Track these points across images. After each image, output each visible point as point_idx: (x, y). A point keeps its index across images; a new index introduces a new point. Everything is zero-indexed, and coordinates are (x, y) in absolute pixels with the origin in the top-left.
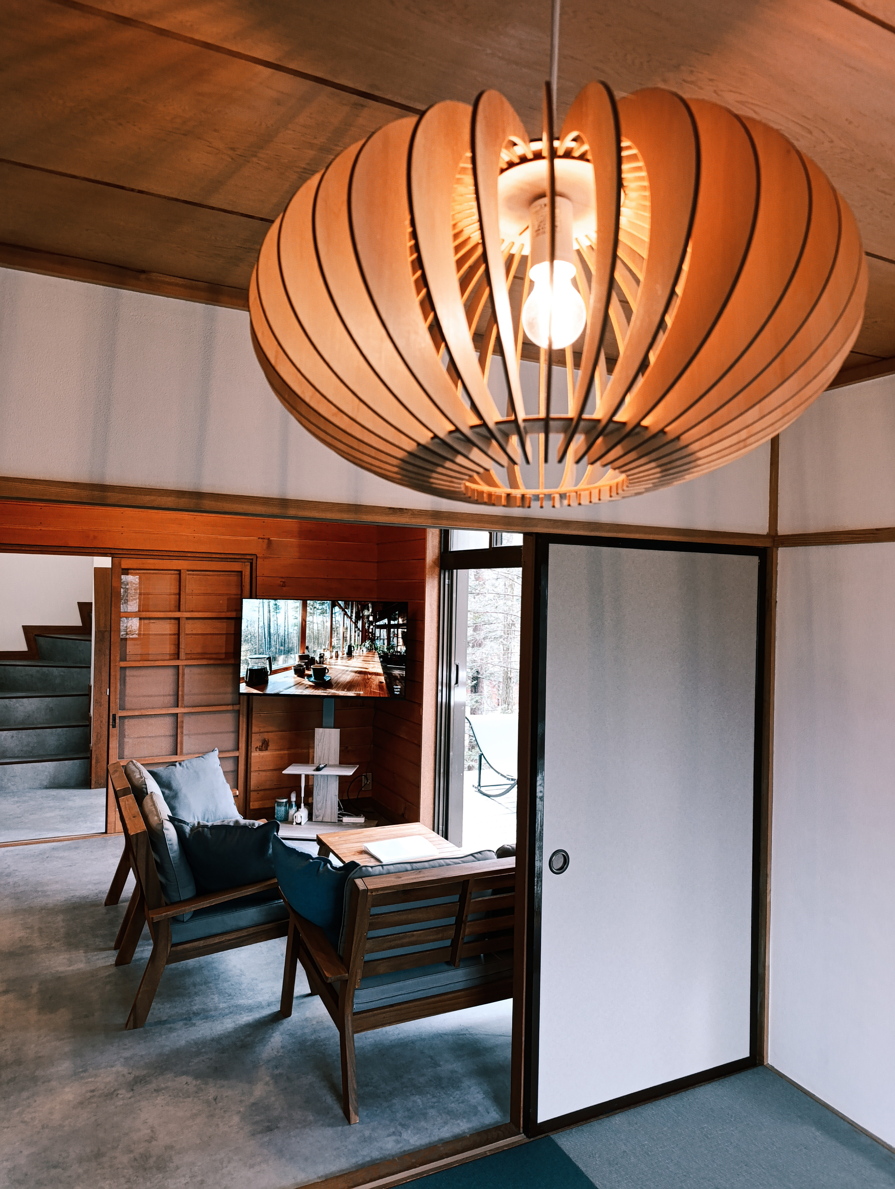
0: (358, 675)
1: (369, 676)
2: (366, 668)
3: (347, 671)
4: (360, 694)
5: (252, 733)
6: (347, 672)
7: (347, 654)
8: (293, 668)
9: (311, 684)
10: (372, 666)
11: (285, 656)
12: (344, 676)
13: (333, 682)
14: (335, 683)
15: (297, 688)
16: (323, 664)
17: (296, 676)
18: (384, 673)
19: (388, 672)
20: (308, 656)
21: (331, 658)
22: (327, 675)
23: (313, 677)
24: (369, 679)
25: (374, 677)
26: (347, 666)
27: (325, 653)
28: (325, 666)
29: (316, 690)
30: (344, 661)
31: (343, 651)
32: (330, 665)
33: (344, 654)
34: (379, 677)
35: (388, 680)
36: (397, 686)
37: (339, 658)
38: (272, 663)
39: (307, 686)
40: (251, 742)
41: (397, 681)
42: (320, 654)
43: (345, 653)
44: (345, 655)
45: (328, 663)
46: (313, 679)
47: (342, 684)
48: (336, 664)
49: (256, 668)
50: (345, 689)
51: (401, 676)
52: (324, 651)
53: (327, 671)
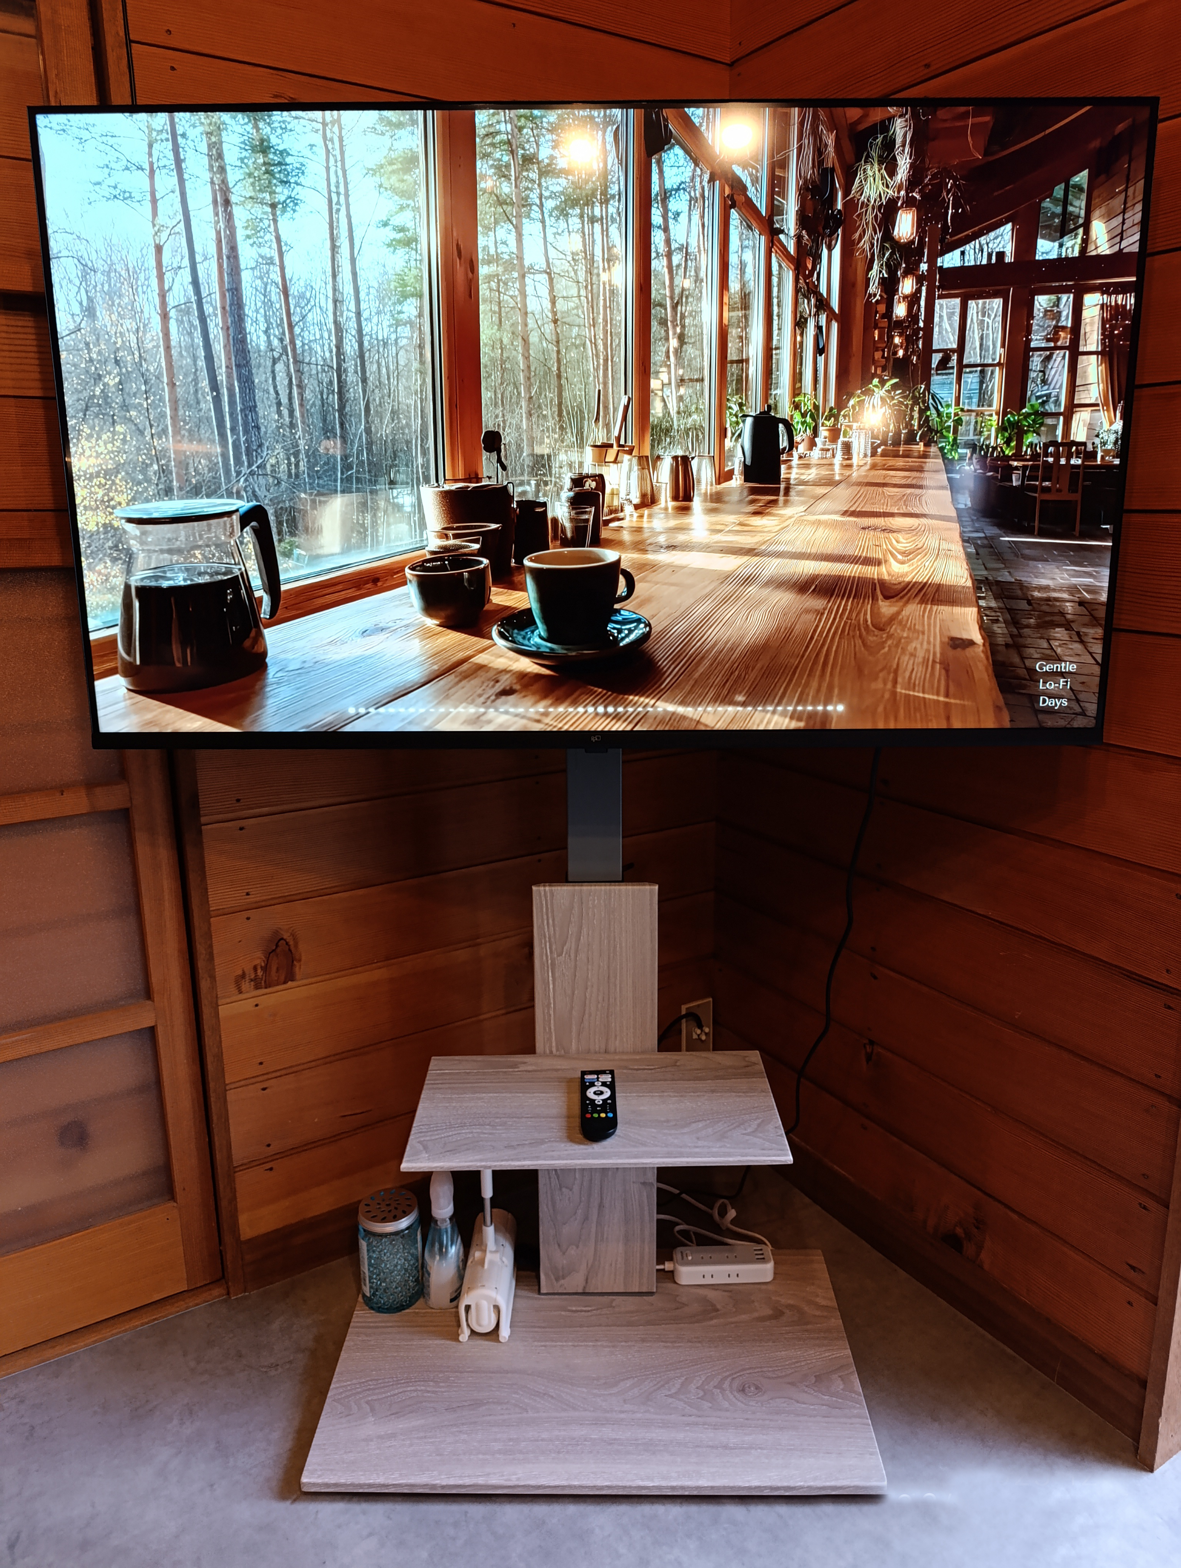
0: (818, 603)
1: (886, 608)
2: (868, 561)
3: (748, 580)
4: (826, 715)
5: (207, 916)
6: (752, 589)
7: (749, 473)
8: (408, 572)
9: (527, 665)
10: (903, 542)
11: (354, 497)
12: (729, 612)
13: (661, 652)
14: (676, 659)
15: (445, 696)
16: (597, 541)
17: (431, 623)
18: (979, 583)
19: (1005, 576)
20: (502, 493)
21: (648, 501)
22: (626, 610)
23: (541, 629)
24: (882, 626)
25: (912, 610)
26: (750, 552)
27: (604, 471)
28: (610, 555)
29: (558, 701)
30: (730, 519)
31: (722, 456)
32: (640, 546)
33: (729, 475)
34: (945, 610)
35: (999, 629)
36: (1059, 660)
37: (697, 503)
38: (279, 548)
39: (505, 682)
40: (211, 958)
41: (1060, 633)
42: (578, 482)
43: (736, 464)
44: (737, 481)
45: (626, 536)
46: (537, 638)
47: (717, 663)
48: (681, 538)
49: (180, 580)
50: (732, 691)
51: (1082, 603)
52: (601, 460)
53: (622, 588)
